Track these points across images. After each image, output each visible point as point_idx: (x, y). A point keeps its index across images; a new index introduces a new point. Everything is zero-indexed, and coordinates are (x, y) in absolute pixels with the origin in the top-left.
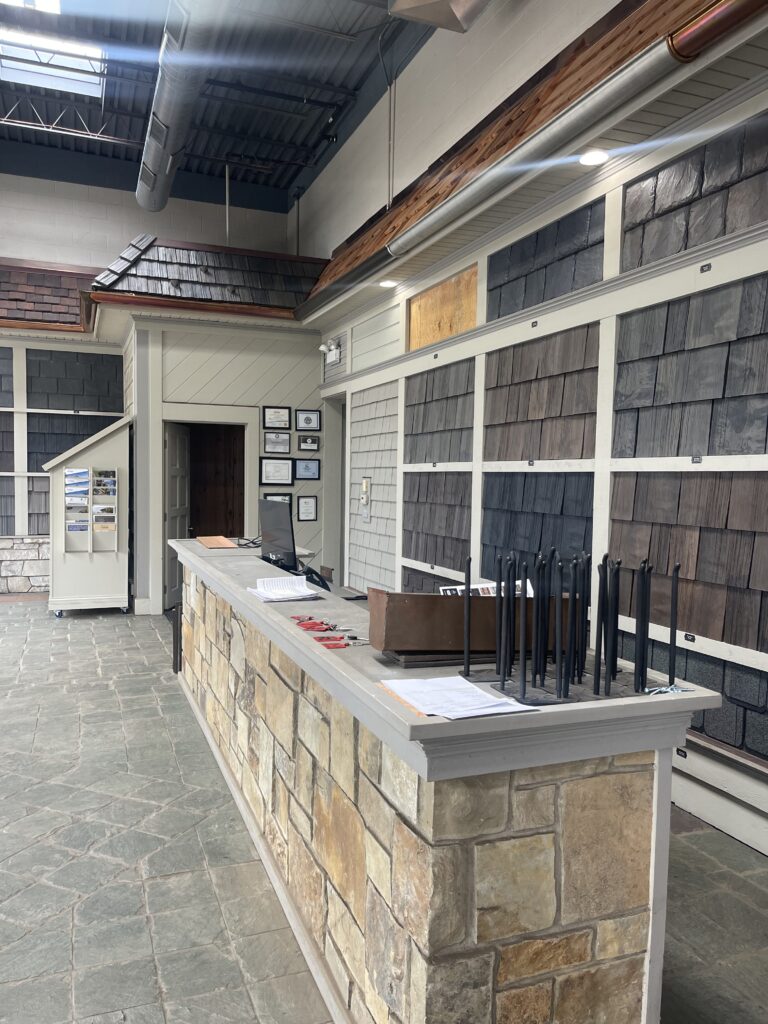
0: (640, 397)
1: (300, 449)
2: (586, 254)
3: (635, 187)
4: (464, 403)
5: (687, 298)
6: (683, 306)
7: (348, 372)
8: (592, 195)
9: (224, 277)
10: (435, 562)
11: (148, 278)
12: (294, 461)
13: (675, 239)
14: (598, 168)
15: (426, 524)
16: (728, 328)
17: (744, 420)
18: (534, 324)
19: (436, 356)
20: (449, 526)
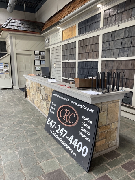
0: (106, 48)
1: (41, 59)
2: (97, 23)
3: (106, 11)
4: (74, 50)
5: (115, 31)
6: (114, 32)
7: (50, 44)
8: (98, 12)
9: (26, 26)
10: (69, 78)
11: (11, 26)
12: (40, 61)
13: (113, 21)
14: (100, 7)
15: (67, 71)
16: (122, 36)
17: (124, 51)
18: (87, 36)
19: (68, 41)
20: (71, 71)
